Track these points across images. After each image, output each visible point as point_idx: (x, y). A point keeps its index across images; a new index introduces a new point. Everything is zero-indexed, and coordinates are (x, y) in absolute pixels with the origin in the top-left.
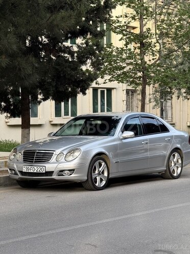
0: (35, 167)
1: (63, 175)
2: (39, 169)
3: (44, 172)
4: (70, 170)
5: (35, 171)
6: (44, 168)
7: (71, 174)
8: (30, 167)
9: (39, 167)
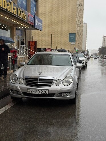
0: (40, 91)
1: (62, 96)
2: (43, 92)
3: (47, 94)
4: (67, 93)
5: (40, 93)
6: (48, 91)
7: (68, 95)
8: (35, 90)
9: (43, 90)
